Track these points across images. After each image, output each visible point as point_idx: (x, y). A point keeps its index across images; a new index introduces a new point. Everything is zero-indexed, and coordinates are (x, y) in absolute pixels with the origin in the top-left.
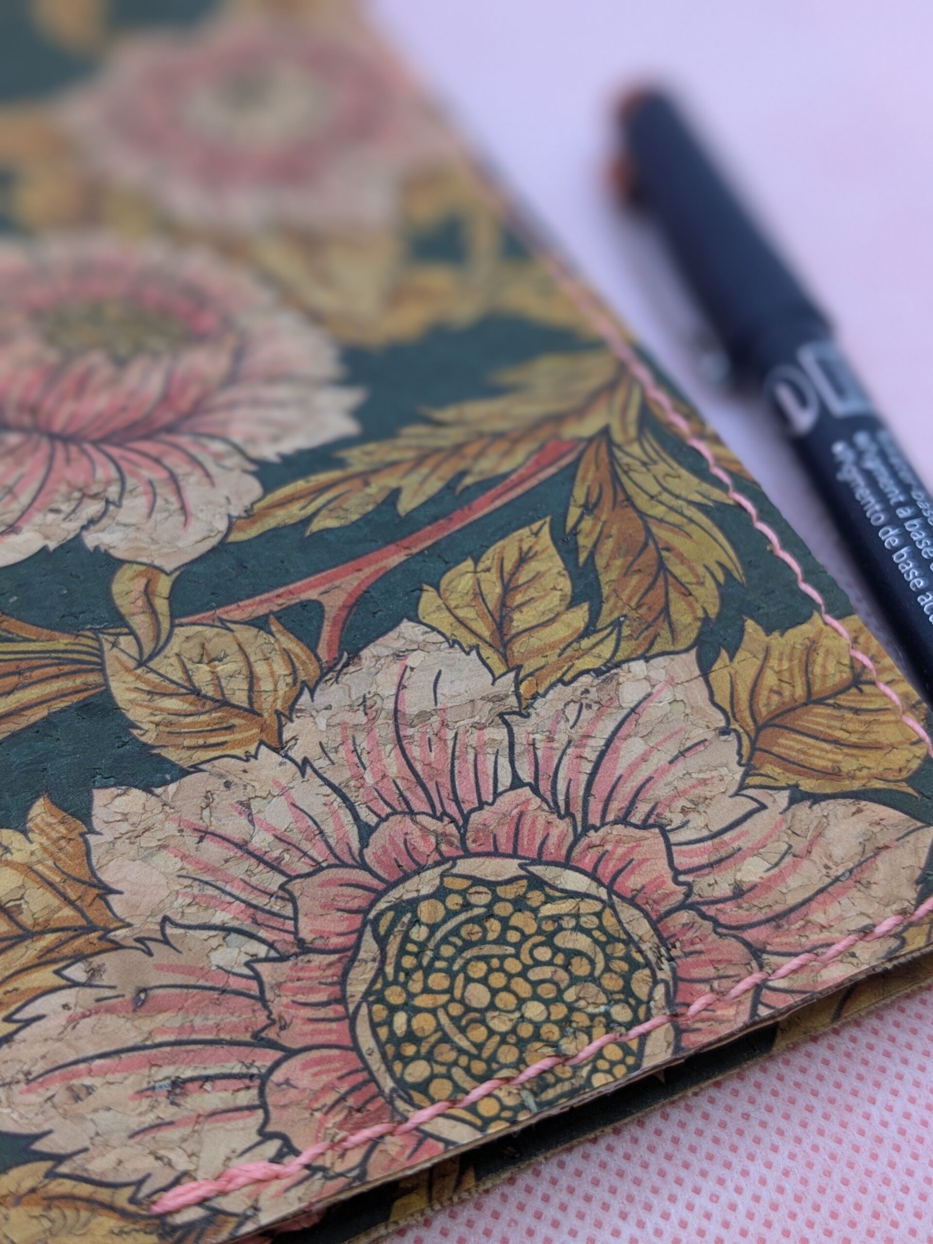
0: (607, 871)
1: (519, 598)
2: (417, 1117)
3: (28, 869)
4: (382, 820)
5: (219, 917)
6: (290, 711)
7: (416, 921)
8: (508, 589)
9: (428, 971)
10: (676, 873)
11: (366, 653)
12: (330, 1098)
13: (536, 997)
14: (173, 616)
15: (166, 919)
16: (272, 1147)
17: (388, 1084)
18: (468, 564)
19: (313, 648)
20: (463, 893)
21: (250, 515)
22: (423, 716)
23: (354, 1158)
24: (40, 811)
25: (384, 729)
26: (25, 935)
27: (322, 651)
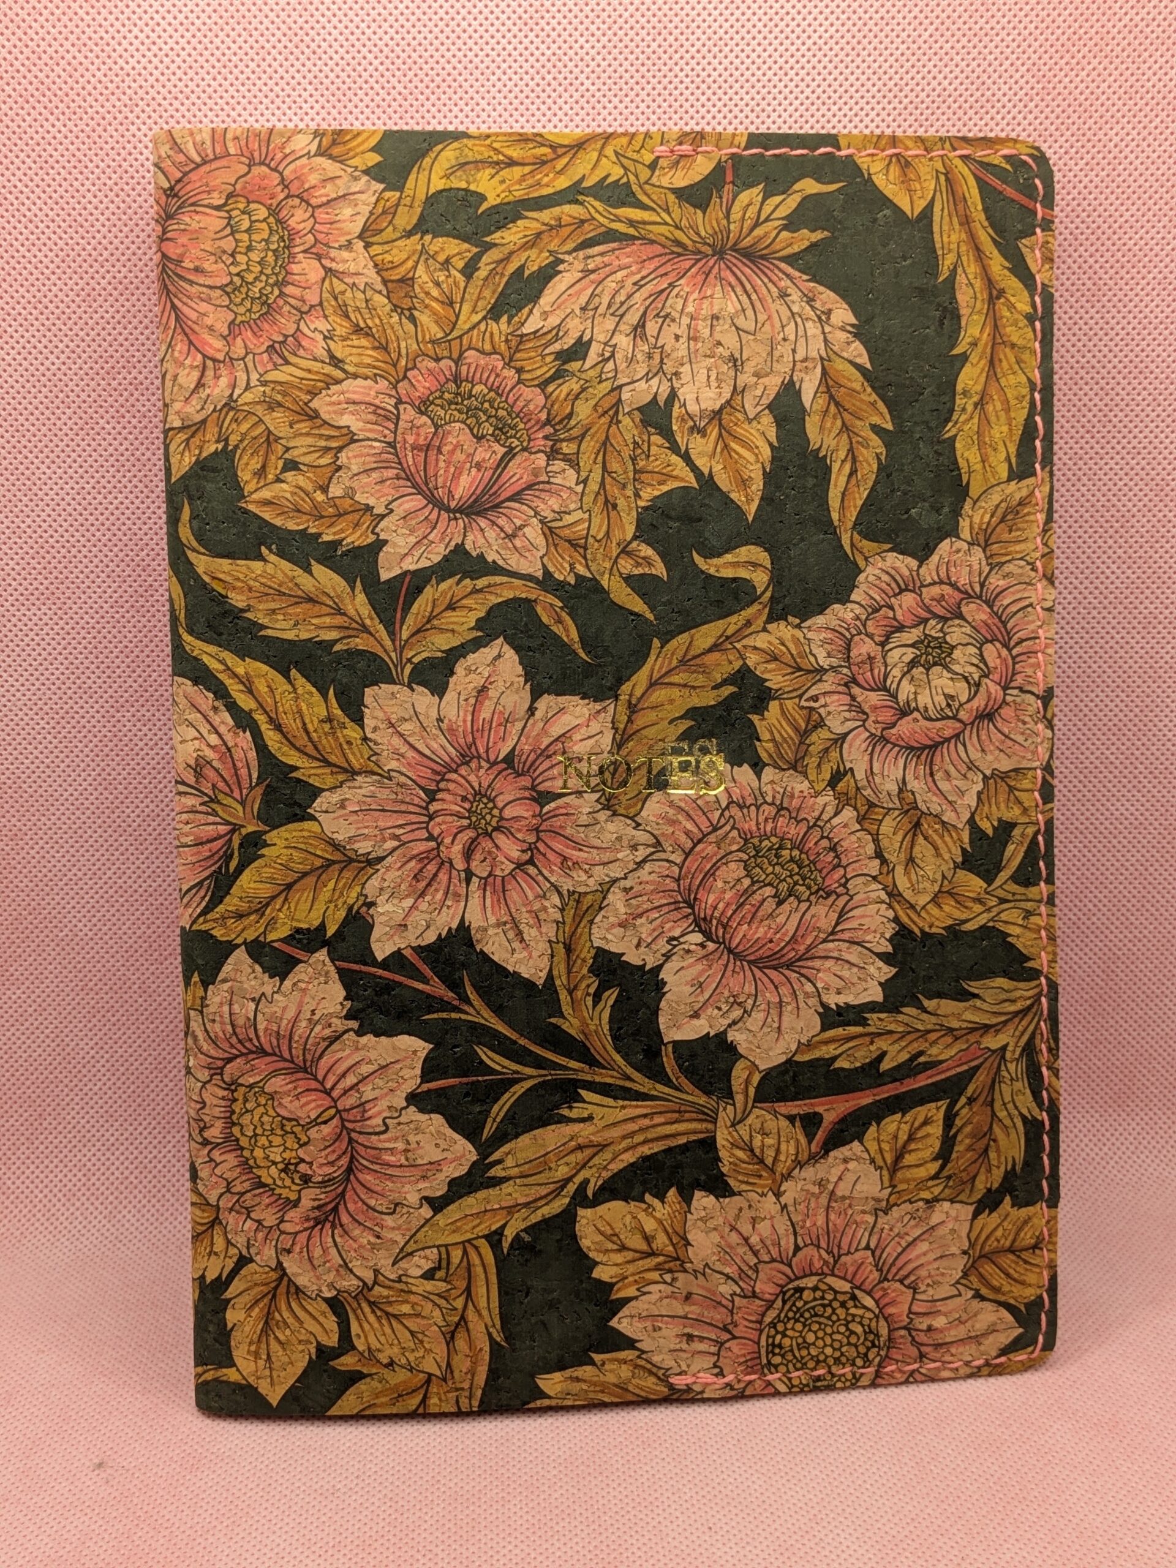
0: (882, 1303)
1: (913, 1146)
2: (770, 1377)
3: (660, 1222)
4: (806, 1246)
5: (727, 1270)
6: (787, 1176)
7: (800, 1298)
8: (911, 1138)
9: (797, 1321)
10: (910, 1312)
11: (832, 1154)
12: (742, 1360)
13: (831, 1346)
14: (755, 1101)
15: (707, 1264)
16: (716, 1370)
17: (764, 1361)
18: (899, 1115)
19: (810, 1142)
20: (824, 1291)
21: (809, 1045)
22: (844, 1198)
23: (742, 1385)
24: (672, 1193)
25: (824, 1200)
26: (652, 1254)
27: (813, 1146)
